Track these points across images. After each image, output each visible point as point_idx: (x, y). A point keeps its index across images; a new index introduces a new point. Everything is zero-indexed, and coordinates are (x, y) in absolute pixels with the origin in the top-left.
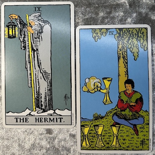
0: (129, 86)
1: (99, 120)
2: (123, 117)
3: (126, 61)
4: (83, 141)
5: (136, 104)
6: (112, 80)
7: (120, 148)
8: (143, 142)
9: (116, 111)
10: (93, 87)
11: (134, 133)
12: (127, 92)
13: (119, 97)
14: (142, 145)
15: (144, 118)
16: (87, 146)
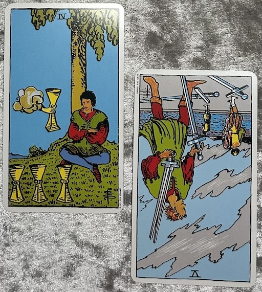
0: (87, 102)
1: (38, 157)
2: (76, 152)
3: (84, 62)
4: (12, 191)
5: (98, 130)
6: (60, 91)
7: (71, 203)
8: (108, 194)
9: (65, 142)
10: (30, 104)
11: (94, 177)
12: (84, 111)
13: (71, 120)
14: (106, 199)
15: (110, 154)
16: (18, 200)
